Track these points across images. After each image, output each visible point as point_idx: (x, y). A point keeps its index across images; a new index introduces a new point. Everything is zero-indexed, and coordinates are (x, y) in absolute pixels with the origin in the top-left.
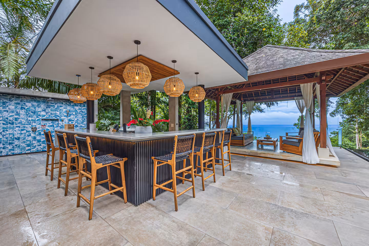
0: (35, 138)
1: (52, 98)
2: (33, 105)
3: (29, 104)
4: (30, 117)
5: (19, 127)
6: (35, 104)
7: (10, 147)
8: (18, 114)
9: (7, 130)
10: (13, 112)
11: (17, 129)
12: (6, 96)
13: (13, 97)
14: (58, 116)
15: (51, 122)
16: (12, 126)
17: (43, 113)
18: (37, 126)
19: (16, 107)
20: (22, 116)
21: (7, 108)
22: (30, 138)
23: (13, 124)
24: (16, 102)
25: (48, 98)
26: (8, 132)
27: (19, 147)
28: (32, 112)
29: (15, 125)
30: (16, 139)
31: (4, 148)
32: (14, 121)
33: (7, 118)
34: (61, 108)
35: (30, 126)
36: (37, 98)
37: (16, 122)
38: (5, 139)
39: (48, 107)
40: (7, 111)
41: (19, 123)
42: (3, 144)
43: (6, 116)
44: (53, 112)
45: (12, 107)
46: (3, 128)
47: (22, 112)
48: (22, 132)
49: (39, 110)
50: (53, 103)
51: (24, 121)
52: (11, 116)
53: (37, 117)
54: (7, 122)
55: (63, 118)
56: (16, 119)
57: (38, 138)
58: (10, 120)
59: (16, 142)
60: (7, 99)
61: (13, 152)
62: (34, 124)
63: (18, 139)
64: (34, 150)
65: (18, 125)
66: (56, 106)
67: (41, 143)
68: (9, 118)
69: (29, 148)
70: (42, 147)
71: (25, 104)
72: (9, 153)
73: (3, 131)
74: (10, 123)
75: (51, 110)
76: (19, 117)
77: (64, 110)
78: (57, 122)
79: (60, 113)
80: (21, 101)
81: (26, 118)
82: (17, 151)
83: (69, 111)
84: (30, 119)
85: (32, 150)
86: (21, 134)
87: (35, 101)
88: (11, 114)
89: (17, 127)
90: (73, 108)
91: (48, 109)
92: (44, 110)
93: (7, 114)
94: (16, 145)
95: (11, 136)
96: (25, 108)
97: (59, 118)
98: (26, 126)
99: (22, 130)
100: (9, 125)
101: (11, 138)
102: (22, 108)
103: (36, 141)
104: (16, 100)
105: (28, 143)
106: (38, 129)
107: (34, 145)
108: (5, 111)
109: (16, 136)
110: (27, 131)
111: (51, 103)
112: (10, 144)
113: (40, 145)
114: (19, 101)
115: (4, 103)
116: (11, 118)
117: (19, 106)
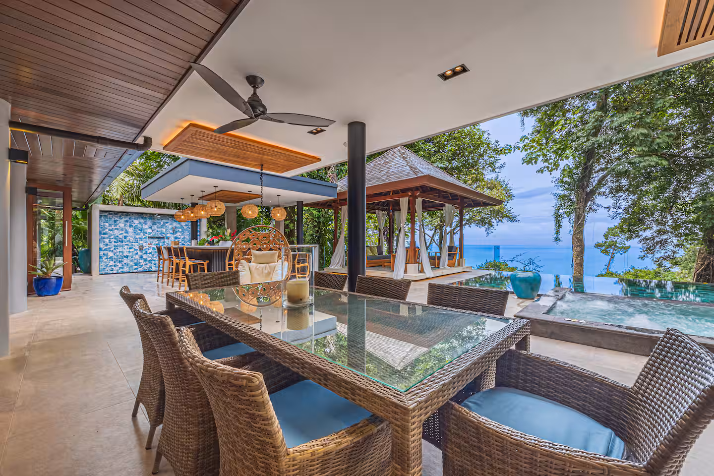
0: (141, 257)
1: (159, 215)
2: (140, 223)
3: (136, 222)
4: (137, 234)
5: (128, 245)
6: (142, 221)
7: (120, 265)
8: (127, 232)
9: (118, 248)
10: (122, 230)
11: (126, 246)
12: (116, 214)
13: (123, 215)
14: (164, 233)
15: (157, 239)
16: (122, 244)
17: (149, 231)
18: (144, 245)
19: (125, 225)
20: (130, 234)
21: (118, 226)
22: (137, 257)
23: (122, 242)
24: (125, 220)
25: (155, 214)
26: (118, 250)
27: (128, 265)
28: (139, 230)
29: (124, 243)
30: (125, 257)
31: (115, 266)
32: (123, 239)
33: (118, 236)
34: (167, 225)
35: (138, 244)
36: (144, 215)
37: (125, 240)
38: (116, 257)
39: (154, 224)
40: (118, 229)
41: (128, 241)
42: (115, 262)
44: (159, 230)
45: (122, 225)
46: (115, 246)
47: (131, 230)
48: (131, 250)
49: (146, 228)
50: (159, 220)
51: (132, 239)
52: (121, 234)
53: (144, 235)
54: (117, 240)
55: (168, 235)
56: (125, 237)
57: (145, 257)
58: (120, 238)
59: (125, 260)
60: (117, 217)
61: (122, 270)
62: (141, 242)
63: (127, 257)
64: (141, 269)
65: (127, 243)
66: (162, 223)
67: (147, 262)
68: (119, 236)
69: (136, 267)
70: (148, 267)
71: (133, 221)
72: (119, 271)
73: (115, 249)
74: (120, 241)
75: (157, 228)
76: (128, 235)
77: (170, 227)
78: (162, 240)
79: (166, 230)
80: (130, 219)
81: (134, 236)
82: (126, 269)
83: (176, 228)
84: (137, 237)
85: (139, 269)
86: (130, 252)
87: (142, 218)
88: (121, 232)
89: (126, 245)
90: (179, 224)
91: (154, 225)
92: (150, 228)
94: (125, 263)
95: (121, 254)
96: (132, 226)
97: (164, 235)
98: (134, 244)
99: (130, 248)
100: (119, 243)
101: (121, 256)
102: (130, 226)
103: (143, 260)
104: (125, 218)
105: (136, 261)
106: (144, 248)
107: (141, 264)
108: (116, 229)
109: (125, 254)
110: (135, 250)
111: (157, 220)
112: (120, 262)
113: (147, 265)
114: (128, 219)
115: (115, 221)
116: (121, 236)
117: (128, 224)
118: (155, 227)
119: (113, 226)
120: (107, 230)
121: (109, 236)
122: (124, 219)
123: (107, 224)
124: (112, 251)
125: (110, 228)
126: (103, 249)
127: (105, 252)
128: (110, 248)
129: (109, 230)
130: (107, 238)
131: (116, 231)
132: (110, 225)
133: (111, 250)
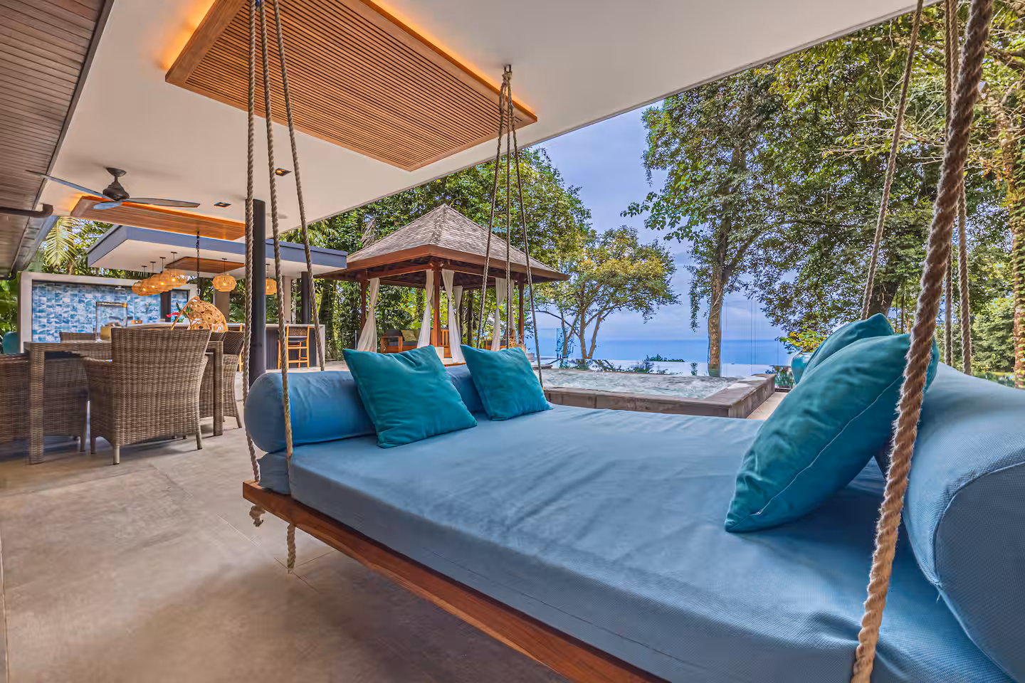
1: (123, 287)
2: (95, 297)
3: (89, 296)
4: (90, 313)
5: (76, 327)
6: (99, 295)
8: (74, 309)
10: (68, 306)
12: (58, 285)
13: (69, 287)
14: (132, 312)
16: (66, 325)
19: (72, 300)
20: (79, 312)
23: (67, 322)
24: (72, 293)
25: (117, 286)
29: (70, 324)
32: (69, 319)
33: (61, 315)
34: (136, 300)
36: (101, 287)
39: (117, 299)
40: (60, 305)
41: (76, 322)
43: (60, 313)
45: (67, 300)
46: (56, 328)
47: (81, 307)
50: (124, 294)
51: (82, 319)
52: (66, 312)
54: (60, 320)
55: (138, 315)
56: (72, 316)
58: (64, 318)
60: (60, 289)
65: (75, 324)
66: (129, 298)
68: (63, 315)
71: (84, 295)
73: (56, 332)
74: (64, 321)
76: (76, 313)
77: (142, 303)
79: (136, 308)
80: (79, 292)
81: (85, 315)
83: (150, 305)
87: (98, 291)
88: (65, 310)
89: (74, 326)
93: (60, 309)
96: (84, 302)
97: (133, 315)
98: (85, 325)
100: (63, 324)
102: (80, 301)
108: (58, 305)
111: (122, 294)
114: (76, 292)
115: (57, 295)
116: (66, 315)
117: (77, 299)
119: (53, 301)
120: (44, 307)
121: (48, 315)
122: (70, 292)
123: (45, 299)
124: (52, 334)
125: (49, 304)
126: (38, 332)
127: (42, 336)
128: (48, 331)
129: (48, 306)
130: (45, 317)
131: (57, 307)
132: (49, 300)
133: (51, 333)
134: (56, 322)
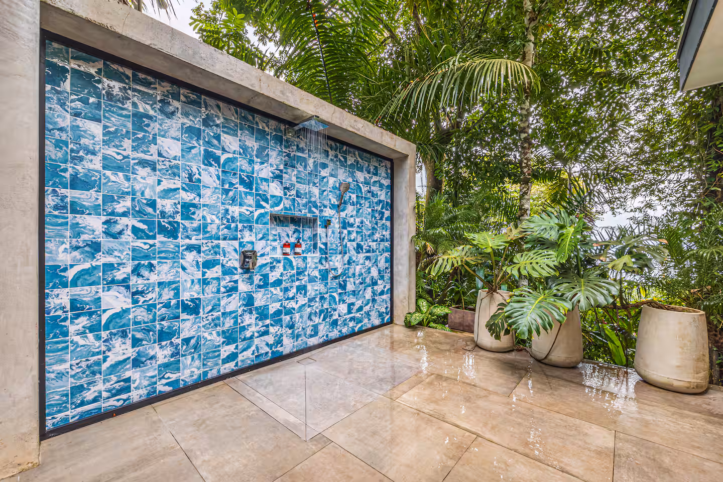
0: (249, 301)
2: (245, 149)
3: (231, 142)
5: (198, 249)
6: (252, 143)
7: (162, 354)
8: (193, 184)
9: (151, 267)
10: (174, 172)
11: (190, 256)
12: (148, 84)
13: (176, 97)
14: (316, 207)
15: (292, 227)
16: (171, 244)
17: (275, 189)
18: (259, 246)
19: (186, 150)
20: (209, 197)
21: (153, 149)
22: (234, 304)
23: (172, 233)
24: (189, 123)
26: (154, 278)
27: (196, 347)
28: (242, 181)
29: (182, 242)
30: (186, 308)
31: (137, 363)
32: (178, 218)
33: (152, 204)
34: (323, 173)
35: (236, 244)
36: (258, 118)
37: (187, 223)
38: (141, 314)
39: (290, 162)
40: (153, 166)
41: (197, 230)
42: (136, 342)
43: (148, 194)
44: (303, 188)
45: (172, 147)
46: (137, 255)
47: (209, 177)
48: (212, 273)
49: (263, 175)
51: (215, 223)
53: (259, 206)
54: (150, 224)
56: (187, 209)
57: (260, 299)
58: (163, 214)
59: (188, 327)
61: (174, 377)
62: (248, 237)
63: (193, 308)
64: (247, 357)
67: (268, 322)
69: (231, 348)
70: (270, 339)
71: (218, 138)
72: (161, 387)
73: (136, 271)
74: (162, 230)
75: (299, 180)
76: (196, 201)
77: (332, 181)
78: (308, 233)
80: (205, 123)
82: (190, 370)
84: (235, 210)
85: (240, 357)
86: (205, 282)
87: (252, 130)
88: (166, 184)
89: (190, 248)
90: (352, 175)
91: (289, 171)
92: (278, 177)
93: (151, 180)
94: (187, 341)
95: (167, 294)
96: (217, 159)
98: (223, 244)
99: (208, 265)
100: (160, 238)
101: (167, 305)
102: (209, 158)
103: (255, 315)
104: (186, 114)
105: (229, 323)
106: (260, 261)
107: (248, 334)
108: (143, 163)
109: (185, 296)
110: (228, 271)
112: (164, 336)
113: (266, 333)
114: (197, 123)
115: (139, 119)
116: (167, 205)
117: (200, 149)
118: (291, 176)
119: (127, 143)
120: (96, 164)
121: (109, 199)
123: (96, 129)
124: (125, 283)
125: (111, 151)
126: (71, 274)
127: (85, 292)
128: (109, 267)
129: (108, 164)
130: (96, 210)
131: (142, 172)
132: (111, 137)
133: (119, 275)
134: (135, 230)
